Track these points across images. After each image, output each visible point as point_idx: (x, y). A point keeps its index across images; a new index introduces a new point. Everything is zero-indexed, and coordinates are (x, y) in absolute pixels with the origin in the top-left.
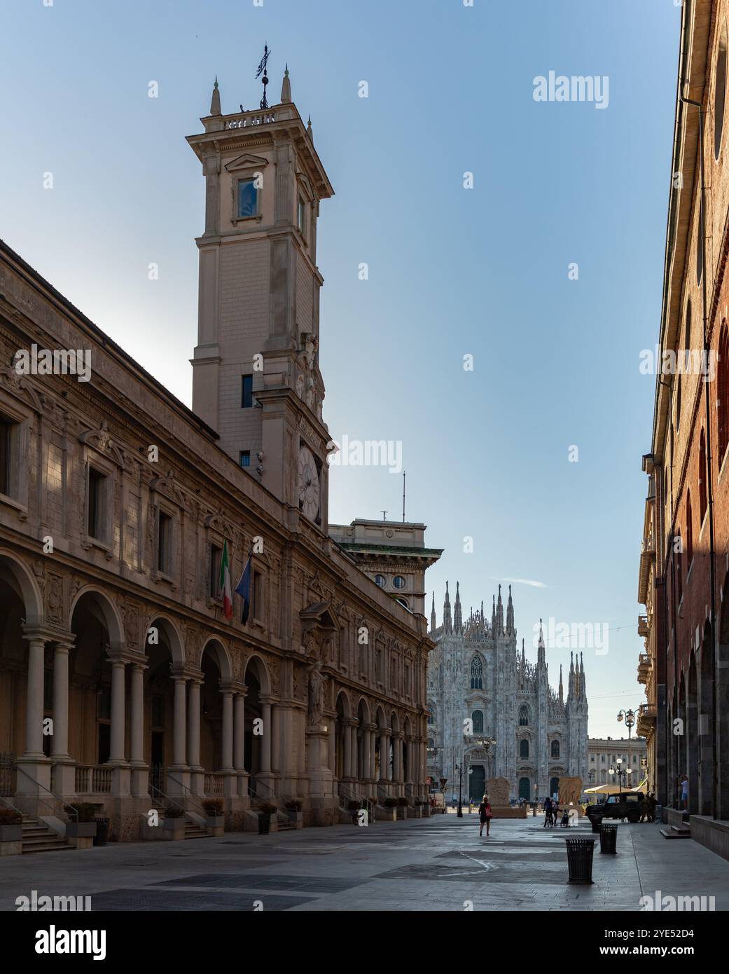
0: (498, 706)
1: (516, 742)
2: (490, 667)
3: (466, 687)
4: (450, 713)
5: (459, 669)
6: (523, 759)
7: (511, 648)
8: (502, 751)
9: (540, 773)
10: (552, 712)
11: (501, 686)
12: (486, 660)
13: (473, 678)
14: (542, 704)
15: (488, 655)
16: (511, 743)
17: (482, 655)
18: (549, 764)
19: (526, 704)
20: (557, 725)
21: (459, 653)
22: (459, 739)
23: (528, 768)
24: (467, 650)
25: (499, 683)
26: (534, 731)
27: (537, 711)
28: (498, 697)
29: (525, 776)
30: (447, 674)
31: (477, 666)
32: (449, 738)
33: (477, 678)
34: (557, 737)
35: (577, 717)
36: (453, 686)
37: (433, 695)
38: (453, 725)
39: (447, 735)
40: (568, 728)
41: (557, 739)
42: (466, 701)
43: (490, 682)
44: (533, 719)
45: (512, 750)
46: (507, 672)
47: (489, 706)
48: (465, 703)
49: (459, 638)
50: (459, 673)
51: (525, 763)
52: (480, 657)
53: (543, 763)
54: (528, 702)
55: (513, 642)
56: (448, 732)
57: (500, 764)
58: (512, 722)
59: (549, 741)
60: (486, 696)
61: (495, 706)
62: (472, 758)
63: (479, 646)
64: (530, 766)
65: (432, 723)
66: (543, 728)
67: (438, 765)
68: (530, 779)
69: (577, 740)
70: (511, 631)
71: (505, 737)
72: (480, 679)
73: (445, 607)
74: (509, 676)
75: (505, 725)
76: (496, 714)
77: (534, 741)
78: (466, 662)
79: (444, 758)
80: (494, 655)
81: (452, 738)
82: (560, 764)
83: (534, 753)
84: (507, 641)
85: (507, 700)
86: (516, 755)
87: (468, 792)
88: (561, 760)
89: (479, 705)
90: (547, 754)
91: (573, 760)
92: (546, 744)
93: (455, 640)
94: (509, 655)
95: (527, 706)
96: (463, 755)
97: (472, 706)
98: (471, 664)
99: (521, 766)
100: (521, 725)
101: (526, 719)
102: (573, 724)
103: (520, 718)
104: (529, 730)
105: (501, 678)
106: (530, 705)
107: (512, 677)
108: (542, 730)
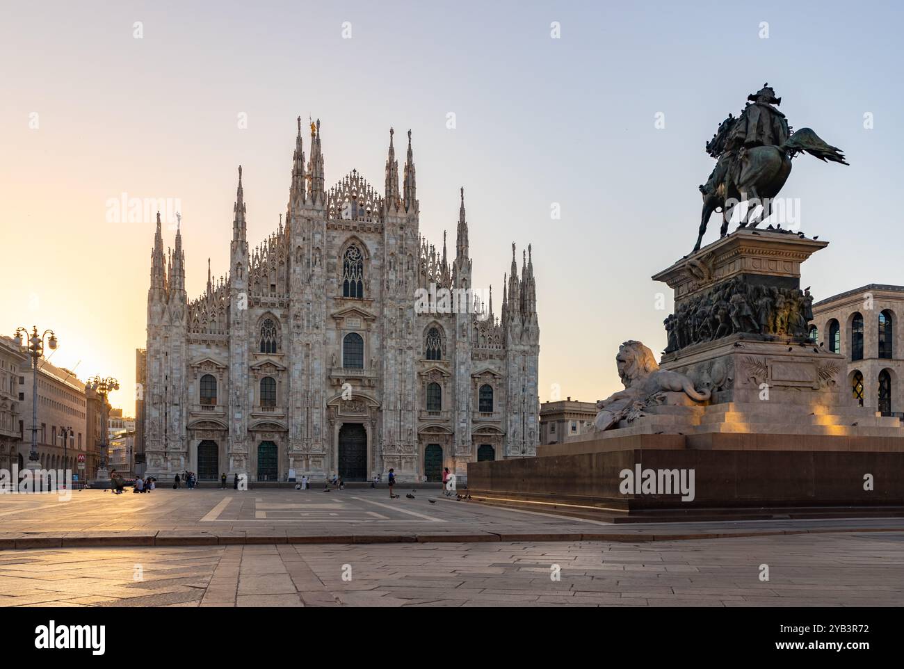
0: (387, 326)
1: (419, 386)
2: (375, 263)
3: (334, 295)
4: (301, 336)
5: (318, 263)
6: (430, 413)
7: (408, 231)
8: (392, 399)
9: (458, 438)
10: (481, 340)
11: (391, 293)
12: (368, 251)
13: (346, 281)
14: (462, 326)
15: (371, 243)
16: (409, 387)
17: (362, 243)
18: (473, 422)
19: (437, 326)
20: (489, 360)
21: (318, 237)
22: (317, 379)
23: (439, 429)
24: (334, 233)
25: (388, 288)
26: (449, 370)
27: (454, 336)
28: (386, 311)
29: (434, 441)
30: (297, 270)
31: (354, 260)
32: (300, 377)
33: (353, 282)
34: (488, 380)
35: (522, 347)
36: (308, 290)
37: (273, 305)
38: (307, 356)
39: (296, 371)
40: (507, 365)
41: (490, 383)
42: (333, 317)
43: (374, 287)
44: (448, 350)
45: (410, 399)
46: (401, 271)
47: (374, 326)
48: (332, 320)
49: (319, 211)
50: (317, 270)
51: (435, 420)
52: (360, 247)
53: (464, 421)
54: (439, 321)
55: (413, 221)
56: (298, 366)
57: (389, 422)
58: (410, 352)
59: (476, 385)
60: (368, 310)
61: (382, 325)
62: (342, 411)
63: (355, 228)
64: (443, 425)
65: (274, 351)
66: (463, 363)
67: (282, 422)
68: (444, 447)
69: (520, 384)
70: (411, 203)
71: (398, 376)
72: (360, 282)
73: (294, 159)
74: (406, 276)
75: (399, 358)
76: (383, 340)
77: (449, 385)
78: (334, 253)
79: (290, 410)
80: (381, 243)
81: (304, 377)
82: (494, 422)
83: (450, 405)
84: (402, 219)
85: (401, 316)
86: (418, 407)
87: (336, 467)
88: (495, 417)
89: (356, 324)
90: (471, 405)
91: (514, 417)
92: (469, 390)
93: (311, 214)
94: (406, 243)
95: (439, 330)
96: (325, 406)
97: (344, 325)
98: (343, 258)
99: (427, 425)
100: (428, 358)
101: (436, 349)
102: (514, 359)
103: (427, 348)
104: (442, 367)
105: (392, 280)
106: (444, 327)
107: (410, 278)
108: (462, 367)
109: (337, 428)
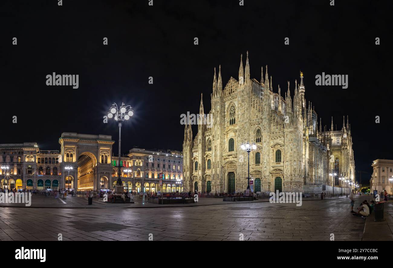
6: (256, 165)
9: (263, 175)
10: (276, 130)
13: (231, 119)
18: (272, 167)
20: (278, 139)
21: (218, 107)
23: (259, 172)
24: (226, 103)
26: (262, 145)
29: (257, 177)
31: (232, 111)
32: (214, 158)
34: (278, 147)
35: (290, 130)
36: (216, 127)
38: (216, 150)
41: (279, 149)
42: (224, 134)
44: (263, 137)
46: (243, 109)
47: (237, 134)
49: (218, 98)
50: (218, 119)
51: (257, 168)
52: (234, 105)
54: (259, 126)
56: (213, 154)
57: (240, 170)
59: (274, 151)
64: (260, 169)
66: (265, 142)
68: (261, 179)
72: (234, 118)
74: (244, 111)
78: (226, 110)
79: (212, 170)
82: (281, 166)
89: (231, 135)
93: (216, 100)
94: (244, 98)
95: (260, 129)
96: (220, 166)
97: (228, 137)
98: (229, 111)
99: (255, 170)
100: (257, 142)
101: (259, 138)
102: (287, 136)
103: (256, 138)
104: (260, 145)
105: (239, 114)
106: (261, 128)
107: (246, 111)
108: (265, 143)
109: (226, 174)
